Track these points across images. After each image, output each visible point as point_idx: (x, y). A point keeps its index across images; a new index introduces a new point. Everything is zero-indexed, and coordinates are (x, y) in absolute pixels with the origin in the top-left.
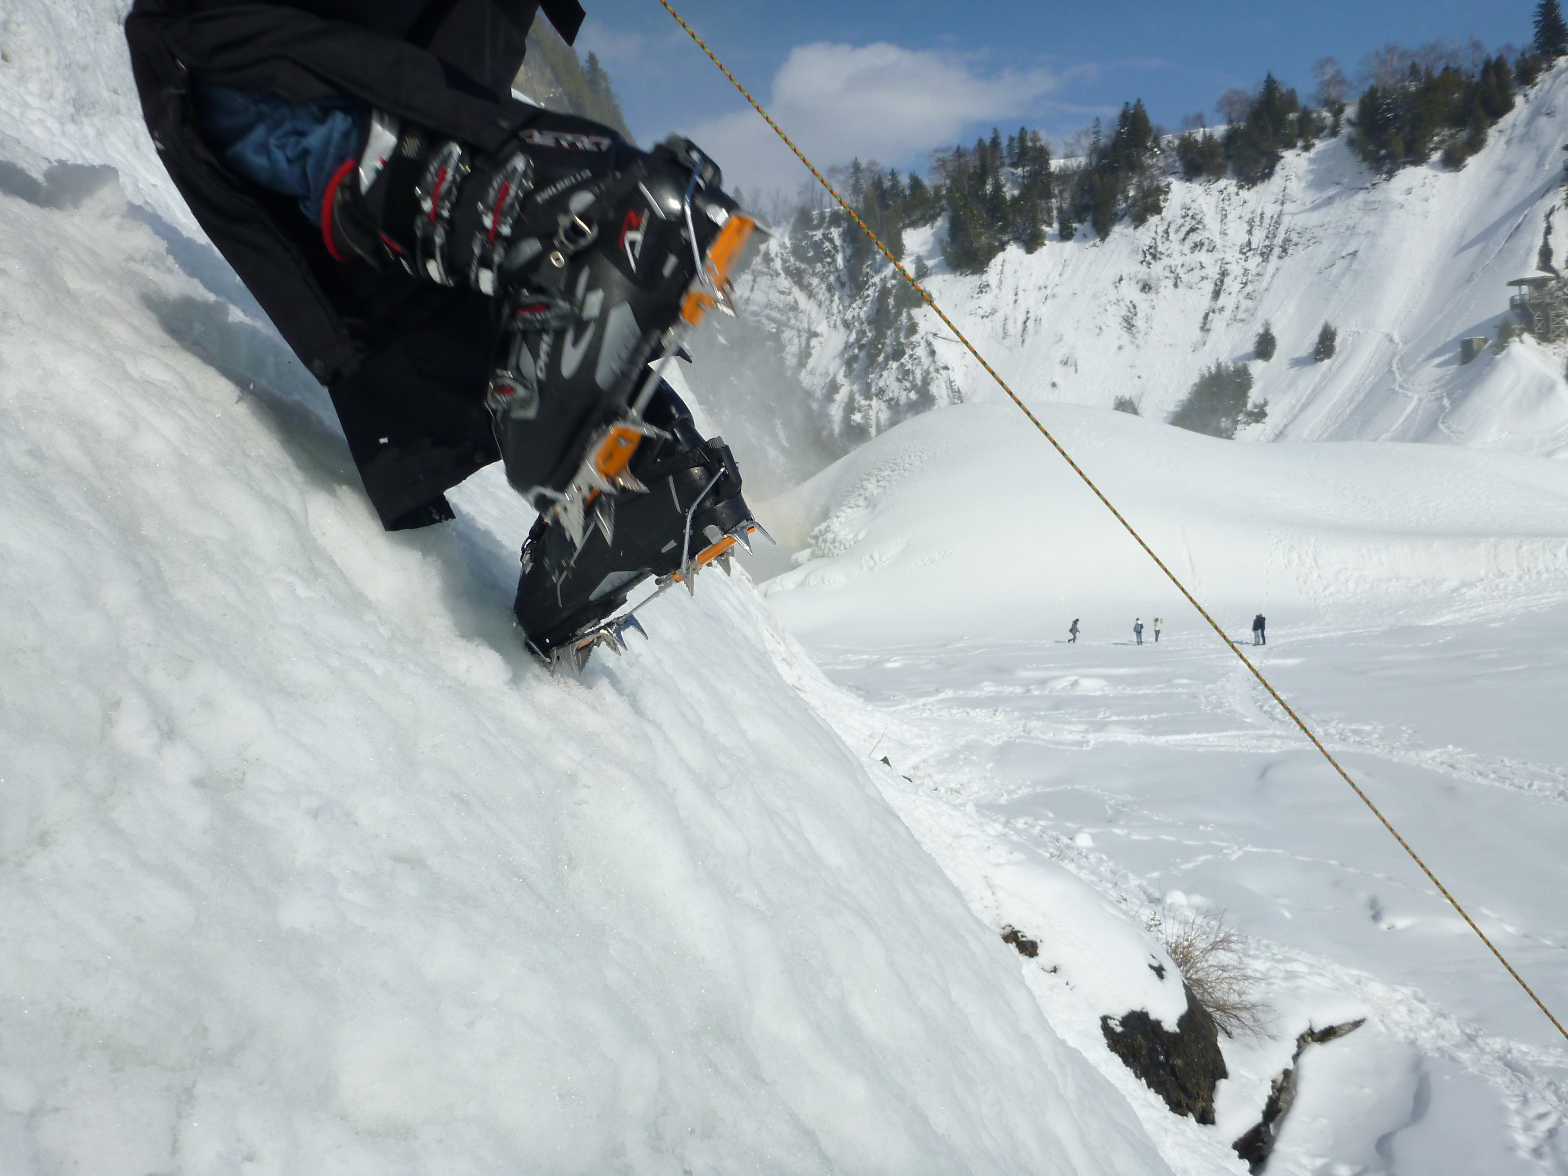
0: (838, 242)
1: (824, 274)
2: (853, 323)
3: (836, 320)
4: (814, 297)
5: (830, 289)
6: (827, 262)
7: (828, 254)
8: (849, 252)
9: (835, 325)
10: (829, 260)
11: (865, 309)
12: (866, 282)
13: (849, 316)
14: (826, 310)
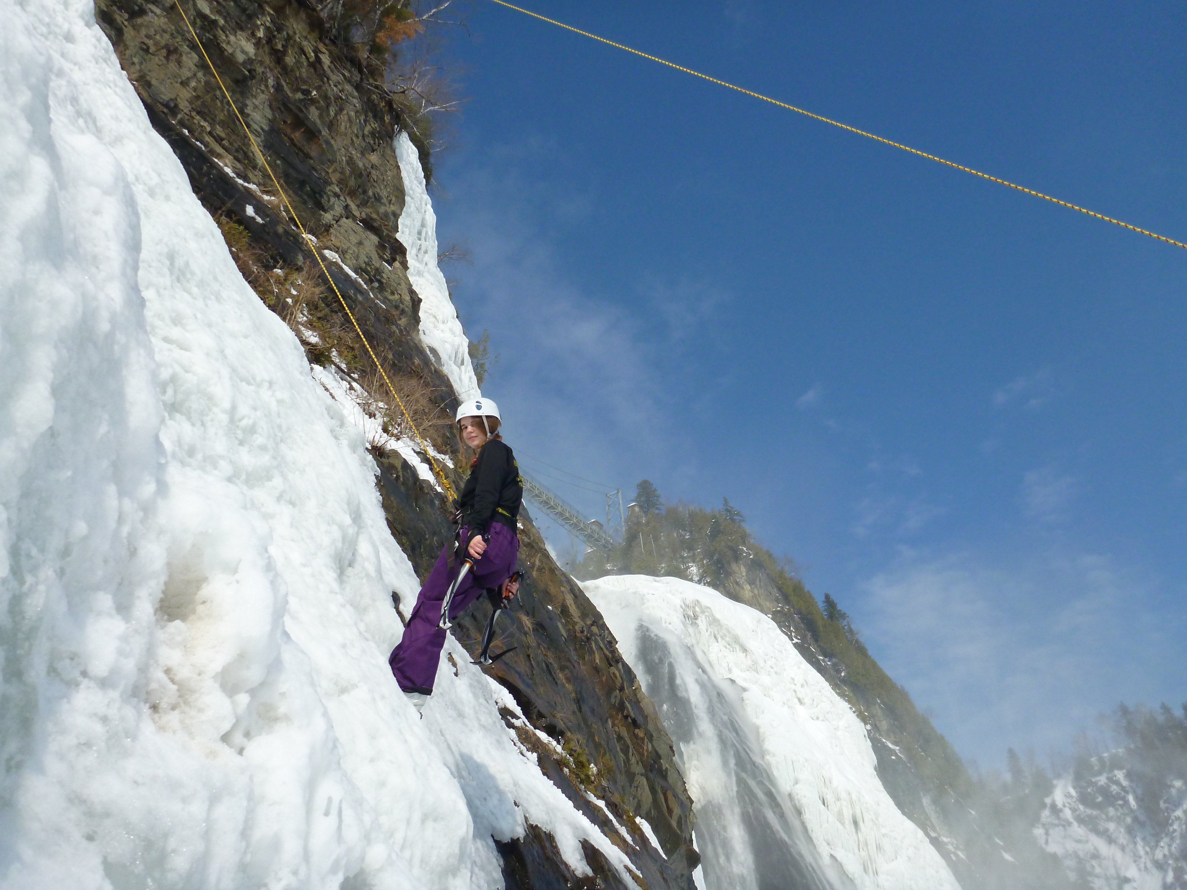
0: (1125, 783)
1: (1119, 817)
2: (1166, 863)
3: (1145, 863)
4: (1115, 842)
5: (1130, 831)
6: (1119, 805)
7: (1117, 797)
8: (1139, 791)
9: (1146, 868)
10: (1120, 802)
11: (1174, 845)
12: (1168, 818)
13: (1159, 855)
14: (1132, 854)
